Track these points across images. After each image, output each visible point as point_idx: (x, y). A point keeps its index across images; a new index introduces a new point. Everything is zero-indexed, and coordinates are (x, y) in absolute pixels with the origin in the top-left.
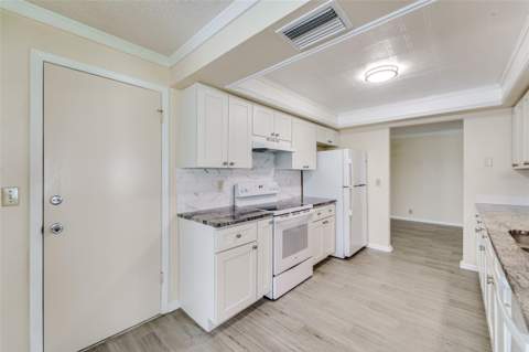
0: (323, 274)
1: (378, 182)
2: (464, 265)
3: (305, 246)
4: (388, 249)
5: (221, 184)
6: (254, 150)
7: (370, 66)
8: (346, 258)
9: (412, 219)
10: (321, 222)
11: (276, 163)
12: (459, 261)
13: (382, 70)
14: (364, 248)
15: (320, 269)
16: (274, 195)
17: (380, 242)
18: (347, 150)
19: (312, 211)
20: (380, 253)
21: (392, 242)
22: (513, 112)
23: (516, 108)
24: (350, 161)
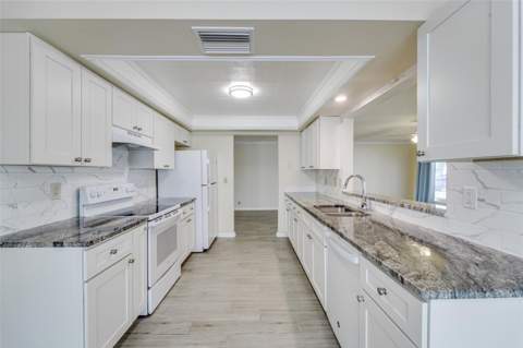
0: (190, 270)
1: (226, 181)
2: (279, 235)
3: (175, 248)
4: (232, 235)
5: (56, 189)
6: (115, 145)
7: (233, 84)
8: (205, 251)
9: (244, 209)
10: (185, 222)
11: (130, 160)
12: (275, 233)
13: (241, 88)
14: (216, 239)
15: (185, 267)
16: (130, 198)
17: (227, 231)
18: (205, 152)
19: (180, 211)
20: (229, 240)
21: (236, 230)
22: (301, 135)
23: (303, 133)
24: (208, 161)
